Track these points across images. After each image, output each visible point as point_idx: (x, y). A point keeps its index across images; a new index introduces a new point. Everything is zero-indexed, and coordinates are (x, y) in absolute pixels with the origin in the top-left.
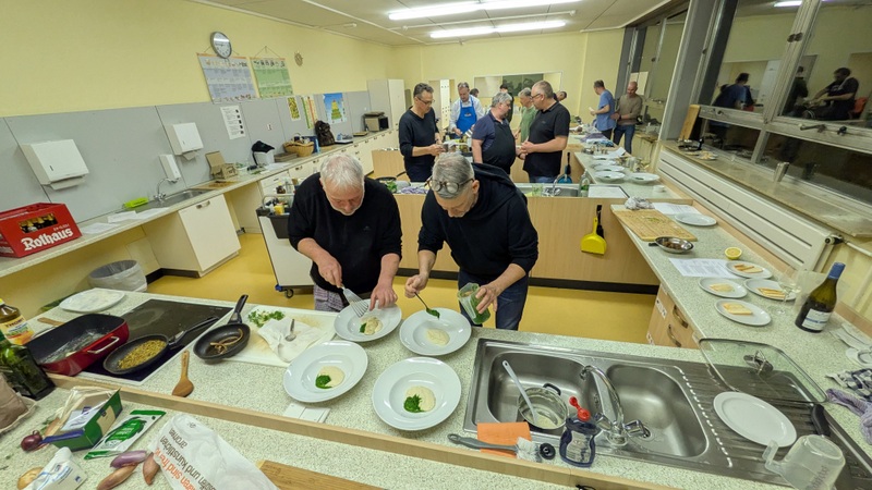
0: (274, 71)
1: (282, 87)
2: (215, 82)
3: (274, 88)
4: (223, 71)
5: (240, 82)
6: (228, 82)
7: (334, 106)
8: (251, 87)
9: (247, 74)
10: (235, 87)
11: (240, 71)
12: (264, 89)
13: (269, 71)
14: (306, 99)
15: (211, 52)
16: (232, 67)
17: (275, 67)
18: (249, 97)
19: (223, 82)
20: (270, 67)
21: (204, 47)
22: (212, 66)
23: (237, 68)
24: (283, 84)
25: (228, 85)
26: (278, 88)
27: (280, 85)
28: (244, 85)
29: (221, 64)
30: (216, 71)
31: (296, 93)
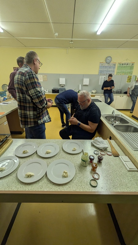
1: (128, 72)
2: (102, 69)
3: (123, 72)
4: (106, 67)
5: (111, 70)
6: (106, 70)
8: (114, 71)
9: (114, 68)
10: (107, 71)
11: (112, 67)
12: (119, 72)
13: (124, 67)
15: (105, 62)
16: (110, 66)
19: (104, 70)
20: (126, 66)
21: (103, 60)
22: (103, 66)
23: (111, 66)
24: (129, 71)
25: (105, 71)
26: (126, 72)
28: (111, 71)
29: (107, 65)
30: (103, 67)
31: (134, 74)
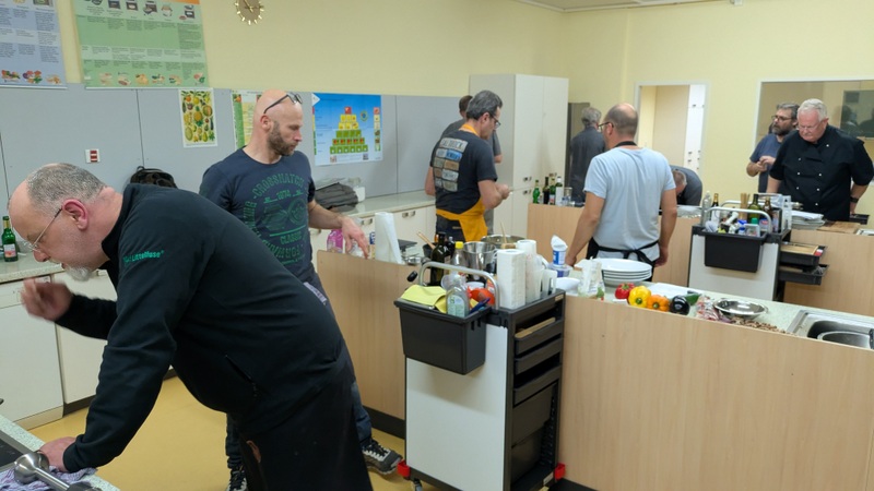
0: (151, 25)
1: (169, 66)
3: (138, 65)
7: (347, 122)
9: (46, 23)
13: (134, 25)
14: (248, 100)
17: (156, 17)
18: (34, 77)
20: (139, 15)
24: (177, 58)
27: (165, 58)
